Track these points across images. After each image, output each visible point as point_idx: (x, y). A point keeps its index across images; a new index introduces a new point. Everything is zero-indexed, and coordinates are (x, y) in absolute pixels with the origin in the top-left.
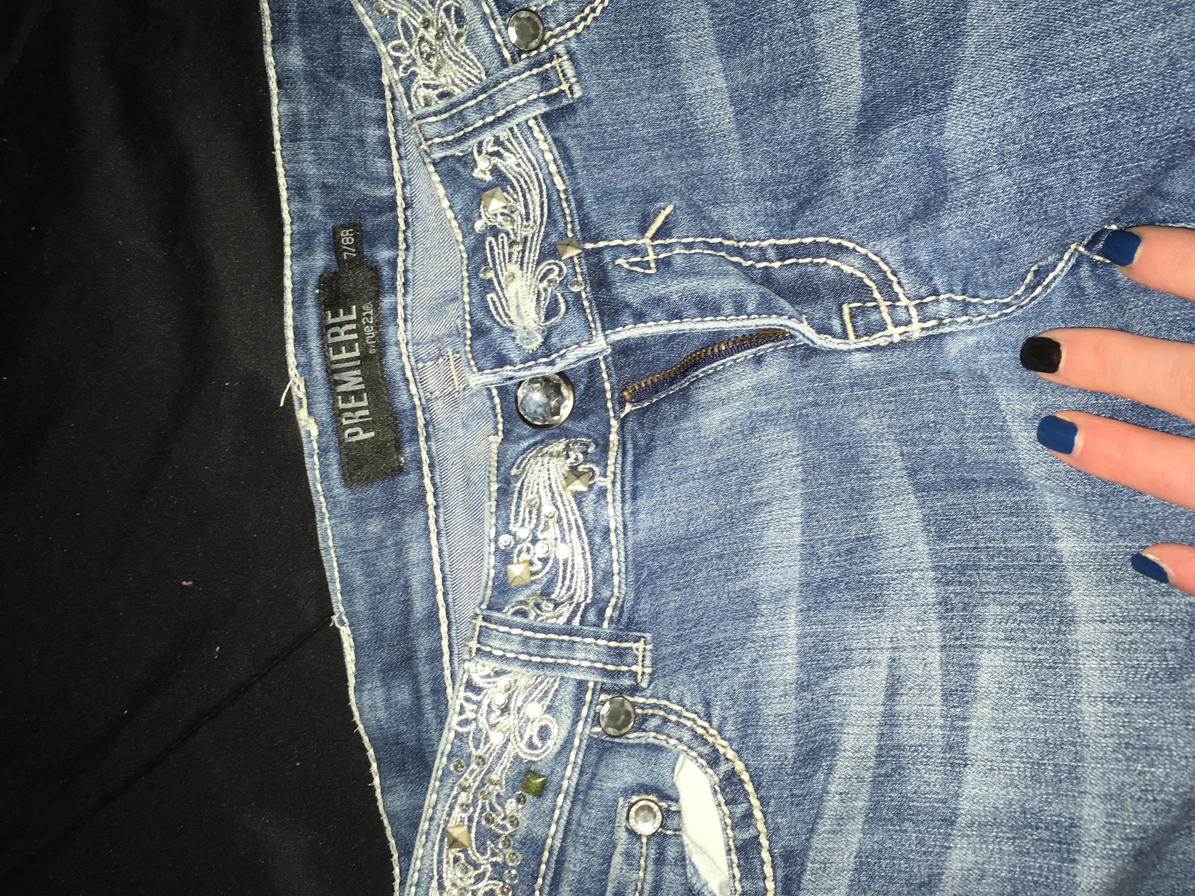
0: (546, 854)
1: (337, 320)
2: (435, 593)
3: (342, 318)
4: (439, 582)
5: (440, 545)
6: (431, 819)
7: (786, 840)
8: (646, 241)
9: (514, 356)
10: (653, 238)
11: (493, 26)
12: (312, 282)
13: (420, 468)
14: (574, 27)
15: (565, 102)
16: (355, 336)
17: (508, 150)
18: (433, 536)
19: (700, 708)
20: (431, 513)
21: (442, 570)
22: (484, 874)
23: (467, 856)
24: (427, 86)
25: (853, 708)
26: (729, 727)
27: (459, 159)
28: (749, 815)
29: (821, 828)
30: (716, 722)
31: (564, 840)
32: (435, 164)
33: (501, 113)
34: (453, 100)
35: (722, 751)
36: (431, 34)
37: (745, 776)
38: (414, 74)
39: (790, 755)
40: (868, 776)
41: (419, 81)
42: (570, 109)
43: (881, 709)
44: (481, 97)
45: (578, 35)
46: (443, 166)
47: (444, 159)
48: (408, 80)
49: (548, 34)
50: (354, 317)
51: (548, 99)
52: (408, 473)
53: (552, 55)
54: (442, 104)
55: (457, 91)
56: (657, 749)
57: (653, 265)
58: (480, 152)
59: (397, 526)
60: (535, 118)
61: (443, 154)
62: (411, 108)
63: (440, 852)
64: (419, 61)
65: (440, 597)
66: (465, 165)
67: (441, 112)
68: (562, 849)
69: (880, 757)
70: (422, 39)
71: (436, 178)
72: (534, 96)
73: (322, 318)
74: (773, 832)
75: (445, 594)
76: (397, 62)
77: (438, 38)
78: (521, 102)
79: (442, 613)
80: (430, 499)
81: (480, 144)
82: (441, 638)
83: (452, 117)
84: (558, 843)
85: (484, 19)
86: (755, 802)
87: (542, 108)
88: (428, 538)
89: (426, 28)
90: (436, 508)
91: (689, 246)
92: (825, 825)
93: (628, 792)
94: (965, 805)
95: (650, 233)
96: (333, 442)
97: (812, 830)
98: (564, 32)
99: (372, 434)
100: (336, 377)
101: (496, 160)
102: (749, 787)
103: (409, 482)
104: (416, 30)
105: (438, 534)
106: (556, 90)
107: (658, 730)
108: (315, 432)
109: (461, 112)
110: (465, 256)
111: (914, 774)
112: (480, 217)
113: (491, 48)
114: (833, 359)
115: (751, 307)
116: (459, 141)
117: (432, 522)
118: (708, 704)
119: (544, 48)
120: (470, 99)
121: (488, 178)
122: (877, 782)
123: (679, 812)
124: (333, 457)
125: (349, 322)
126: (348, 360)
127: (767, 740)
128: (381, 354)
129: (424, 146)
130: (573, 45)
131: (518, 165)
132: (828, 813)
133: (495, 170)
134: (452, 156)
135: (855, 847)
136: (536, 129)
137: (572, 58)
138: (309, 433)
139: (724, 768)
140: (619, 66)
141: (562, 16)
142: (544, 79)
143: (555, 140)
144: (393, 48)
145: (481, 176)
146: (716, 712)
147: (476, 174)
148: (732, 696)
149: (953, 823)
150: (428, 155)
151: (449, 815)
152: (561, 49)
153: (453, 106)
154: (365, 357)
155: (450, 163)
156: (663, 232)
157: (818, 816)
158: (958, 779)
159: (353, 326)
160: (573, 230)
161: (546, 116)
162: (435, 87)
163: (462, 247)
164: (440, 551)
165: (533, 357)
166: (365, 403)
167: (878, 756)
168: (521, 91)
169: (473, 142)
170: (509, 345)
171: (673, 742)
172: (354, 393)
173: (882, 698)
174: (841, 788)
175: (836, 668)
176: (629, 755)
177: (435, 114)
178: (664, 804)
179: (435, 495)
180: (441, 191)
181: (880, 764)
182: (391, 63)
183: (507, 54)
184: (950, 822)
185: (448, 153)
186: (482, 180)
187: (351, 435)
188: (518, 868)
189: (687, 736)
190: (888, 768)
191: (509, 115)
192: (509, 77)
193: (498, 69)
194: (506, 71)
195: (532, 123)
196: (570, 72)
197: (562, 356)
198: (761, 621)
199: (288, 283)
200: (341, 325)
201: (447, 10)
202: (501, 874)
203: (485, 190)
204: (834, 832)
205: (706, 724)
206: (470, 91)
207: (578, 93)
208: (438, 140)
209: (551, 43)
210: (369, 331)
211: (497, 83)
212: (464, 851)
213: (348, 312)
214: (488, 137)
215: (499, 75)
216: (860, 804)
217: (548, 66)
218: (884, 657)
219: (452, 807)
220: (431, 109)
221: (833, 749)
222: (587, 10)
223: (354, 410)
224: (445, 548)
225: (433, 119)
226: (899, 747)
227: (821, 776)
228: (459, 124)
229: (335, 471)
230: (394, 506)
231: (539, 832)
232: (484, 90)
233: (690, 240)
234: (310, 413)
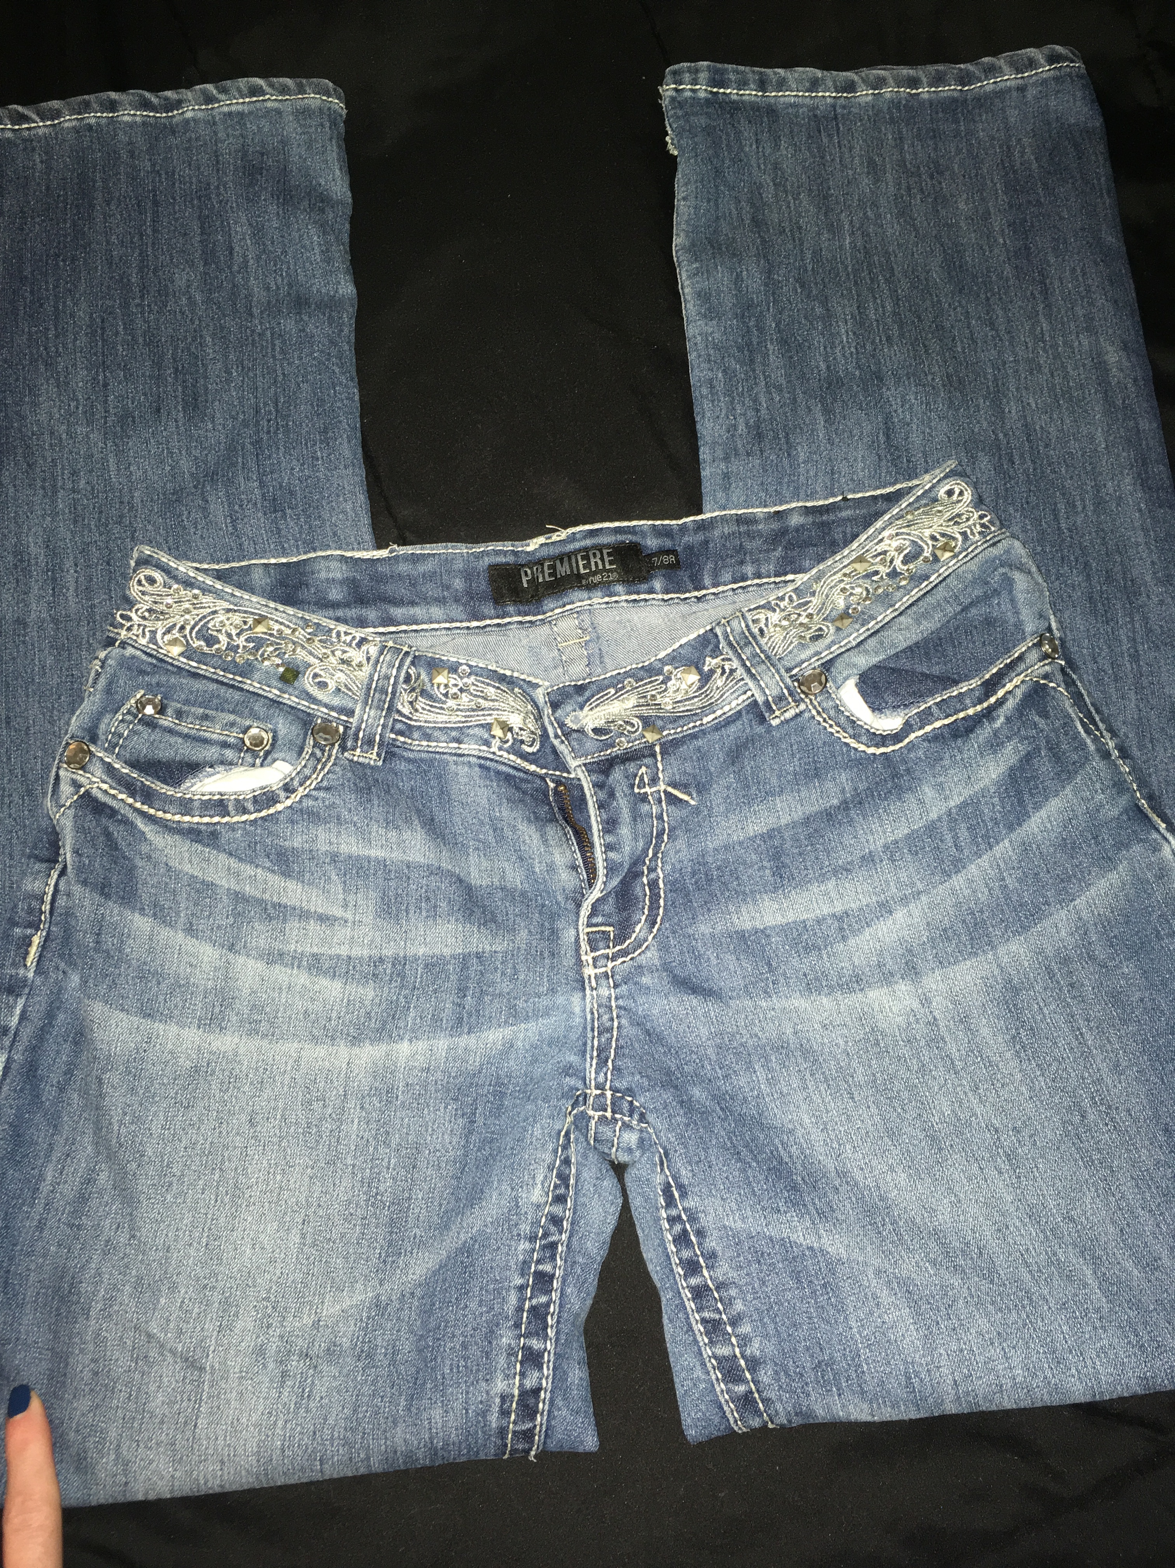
0: (240, 679)
1: (605, 556)
2: (407, 624)
3: (606, 559)
4: (414, 627)
5: (441, 629)
6: (276, 610)
7: (226, 835)
8: (662, 787)
9: (559, 713)
10: (665, 791)
11: (813, 660)
12: (634, 538)
13: (498, 617)
14: (819, 713)
15: (767, 715)
16: (594, 569)
17: (727, 679)
18: (447, 625)
19: (325, 783)
20: (465, 624)
21: (422, 630)
22: (232, 639)
23: (247, 630)
24: (767, 619)
25: (315, 890)
26: (311, 803)
27: (717, 646)
28: (245, 811)
29: (232, 860)
30: (314, 793)
31: (248, 691)
32: (711, 630)
33: (754, 671)
34: (759, 638)
35: (293, 796)
36: (803, 620)
37: (272, 811)
38: (774, 611)
39: (287, 843)
40: (267, 896)
41: (770, 614)
42: (762, 720)
43: (313, 910)
44: (762, 655)
45: (813, 717)
46: (710, 636)
47: (716, 636)
48: (768, 607)
49: (813, 697)
50: (608, 567)
51: (767, 703)
52: (495, 609)
53: (798, 702)
54: (756, 631)
55: (766, 640)
56: (300, 753)
57: (642, 791)
58: (723, 660)
59: (457, 600)
60: (753, 695)
61: (719, 634)
62: (750, 610)
63: (253, 613)
64: (783, 614)
65: (404, 627)
66: (713, 651)
67: (749, 630)
68: (242, 690)
69: (278, 906)
70: (799, 615)
71: (702, 631)
72: (768, 692)
73: (608, 546)
74: (232, 827)
75: (405, 632)
76: (782, 599)
77: (801, 624)
78: (762, 683)
79: (392, 629)
80: (475, 624)
81: (730, 660)
82: (374, 627)
83: (746, 637)
84: (246, 687)
85: (818, 653)
86: (252, 817)
87: (760, 699)
88: (446, 621)
89: (807, 616)
90: (468, 628)
91: (660, 817)
92: (233, 863)
93: (275, 732)
94: (241, 960)
95: (670, 789)
96: (522, 561)
97: (231, 854)
98: (815, 708)
99: (525, 585)
100: (566, 559)
101: (719, 671)
102: (264, 813)
103: (488, 608)
104: (805, 610)
105: (449, 629)
106: (774, 707)
107: (313, 754)
108: (529, 549)
109: (750, 643)
110: (646, 664)
111: (265, 929)
112: (676, 668)
113: (798, 659)
114: (572, 917)
115: (612, 855)
116: (730, 644)
117: (458, 624)
118: (327, 789)
119: (803, 696)
120: (760, 648)
121: (706, 668)
122: (260, 902)
123: (254, 765)
124: (511, 559)
125: (604, 564)
126: (578, 566)
127: (299, 827)
128: (580, 587)
129: (723, 621)
130: (806, 715)
131: (718, 688)
132: (242, 866)
133: (712, 672)
134: (719, 642)
135: (218, 882)
136: (745, 697)
137: (797, 716)
138: (528, 545)
139: (282, 794)
140: (795, 747)
141: (825, 705)
142: (780, 698)
143: (739, 712)
144: (790, 596)
145: (707, 663)
146: (322, 794)
147: (708, 659)
148: (333, 806)
149: (230, 950)
150: (718, 624)
151: (277, 621)
152: (802, 707)
153: (754, 638)
154: (579, 577)
155: (714, 640)
156: (672, 800)
157: (241, 860)
158: (261, 957)
159: (601, 567)
160: (669, 734)
161: (755, 701)
162: (767, 625)
163: (653, 659)
164: (436, 630)
165: (562, 725)
166: (548, 579)
167: (280, 906)
168: (770, 682)
169: (731, 655)
170: (569, 708)
171: (303, 763)
172: (555, 570)
173: (320, 910)
174: (259, 876)
175: (345, 882)
176: (298, 734)
177: (747, 626)
178: (262, 754)
179: (478, 627)
180: (692, 636)
181: (274, 906)
182: (780, 595)
183: (794, 672)
184: (231, 948)
185: (721, 638)
186: (704, 664)
187: (526, 572)
188: (233, 661)
189: (307, 772)
190: (271, 911)
191: (753, 676)
192: (778, 673)
193: (784, 666)
194: (782, 671)
195: (749, 693)
196: (788, 715)
197: (563, 742)
198: (382, 831)
199: (634, 523)
200: (602, 559)
201: (820, 629)
202: (231, 650)
203: (697, 668)
204: (229, 869)
205: (312, 787)
206: (766, 648)
207: (775, 723)
208: (729, 630)
209: (807, 700)
210: (597, 578)
211: (774, 666)
212: (250, 629)
213: (611, 563)
214: (736, 664)
215: (780, 666)
216: (247, 888)
217: (790, 699)
218: (349, 916)
219: (281, 623)
220: (750, 623)
221: (287, 874)
222: (830, 722)
223: (543, 572)
224: (438, 633)
225: (743, 625)
226: (285, 921)
227: (268, 864)
228: (742, 643)
229: (501, 559)
230: (472, 598)
231: (257, 675)
232: (768, 657)
233: (666, 819)
234: (542, 545)
